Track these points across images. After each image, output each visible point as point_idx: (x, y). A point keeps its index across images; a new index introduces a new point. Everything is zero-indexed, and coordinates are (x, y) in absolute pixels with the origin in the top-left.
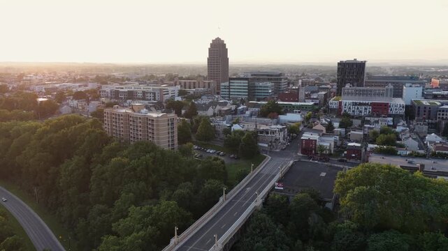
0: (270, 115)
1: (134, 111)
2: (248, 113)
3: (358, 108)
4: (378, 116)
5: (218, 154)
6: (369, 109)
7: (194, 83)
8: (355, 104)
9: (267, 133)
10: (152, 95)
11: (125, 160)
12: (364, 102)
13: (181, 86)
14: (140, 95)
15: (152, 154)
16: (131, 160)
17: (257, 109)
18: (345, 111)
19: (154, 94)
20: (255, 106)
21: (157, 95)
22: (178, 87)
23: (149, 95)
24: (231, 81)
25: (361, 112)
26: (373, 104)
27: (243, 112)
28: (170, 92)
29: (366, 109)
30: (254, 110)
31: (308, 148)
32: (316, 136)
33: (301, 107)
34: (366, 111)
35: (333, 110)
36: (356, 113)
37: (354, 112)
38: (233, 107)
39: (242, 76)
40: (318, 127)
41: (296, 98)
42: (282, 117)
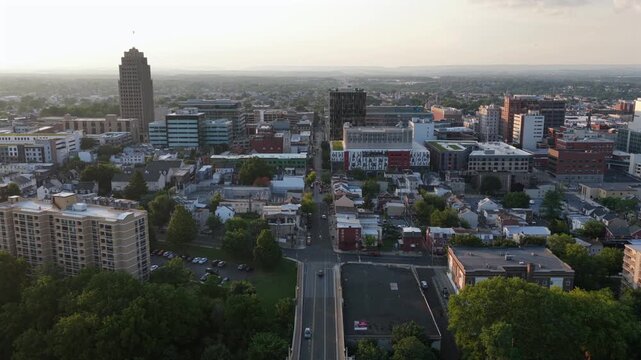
0: (257, 181)
1: (59, 208)
2: (216, 177)
3: (370, 160)
4: (401, 171)
5: (215, 265)
6: (386, 161)
7: (101, 123)
8: (365, 154)
9: (283, 221)
10: (37, 152)
11: (91, 319)
12: (377, 150)
13: (85, 132)
14: (14, 152)
15: (140, 299)
16: (101, 315)
17: (229, 170)
18: (354, 165)
19: (43, 149)
20: (225, 163)
21: (46, 151)
22: (80, 133)
23: (31, 151)
24: (170, 121)
25: (374, 165)
26: (387, 154)
27: (208, 175)
28: (68, 145)
29: (381, 161)
30: (224, 171)
31: (350, 238)
32: (354, 222)
33: (291, 162)
34: (381, 164)
35: (336, 164)
36: (369, 167)
37: (365, 165)
38: (191, 168)
39: (186, 112)
40: (344, 201)
41: (278, 146)
42: (276, 183)
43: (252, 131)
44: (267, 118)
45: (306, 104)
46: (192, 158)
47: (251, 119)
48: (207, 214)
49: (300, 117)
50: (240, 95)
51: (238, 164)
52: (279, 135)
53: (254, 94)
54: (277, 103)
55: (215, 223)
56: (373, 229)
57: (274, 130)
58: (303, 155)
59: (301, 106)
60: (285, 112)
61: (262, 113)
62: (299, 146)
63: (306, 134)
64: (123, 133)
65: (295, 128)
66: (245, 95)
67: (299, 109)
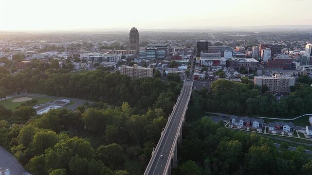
0: (174, 66)
1: (134, 67)
2: (163, 66)
3: (208, 63)
4: (216, 66)
7: (125, 51)
8: (206, 61)
9: (181, 74)
12: (210, 60)
13: (123, 54)
14: (106, 59)
18: (202, 64)
20: (165, 63)
21: (114, 59)
23: (111, 59)
24: (147, 51)
26: (213, 61)
27: (160, 66)
28: (119, 57)
30: (164, 65)
31: (197, 78)
32: (198, 74)
33: (184, 63)
34: (211, 64)
35: (198, 63)
36: (207, 65)
37: (206, 64)
38: (156, 64)
39: (152, 48)
40: (197, 71)
41: (180, 58)
42: (179, 67)
43: (172, 55)
44: (177, 50)
45: (191, 45)
46: (155, 61)
47: (171, 51)
48: (163, 72)
49: (188, 50)
50: (165, 41)
51: (168, 63)
52: (180, 56)
53: (170, 41)
54: (180, 45)
55: (165, 74)
56: (203, 76)
57: (178, 54)
58: (188, 61)
59: (189, 46)
60: (183, 48)
61: (175, 48)
62: (187, 59)
63: (190, 55)
64: (132, 55)
65: (186, 54)
66: (167, 42)
67: (188, 48)
